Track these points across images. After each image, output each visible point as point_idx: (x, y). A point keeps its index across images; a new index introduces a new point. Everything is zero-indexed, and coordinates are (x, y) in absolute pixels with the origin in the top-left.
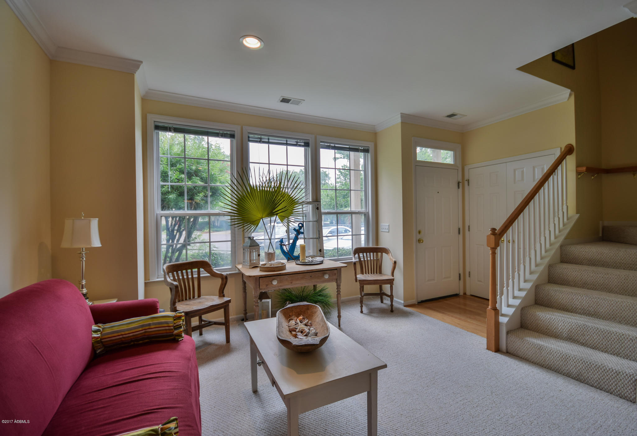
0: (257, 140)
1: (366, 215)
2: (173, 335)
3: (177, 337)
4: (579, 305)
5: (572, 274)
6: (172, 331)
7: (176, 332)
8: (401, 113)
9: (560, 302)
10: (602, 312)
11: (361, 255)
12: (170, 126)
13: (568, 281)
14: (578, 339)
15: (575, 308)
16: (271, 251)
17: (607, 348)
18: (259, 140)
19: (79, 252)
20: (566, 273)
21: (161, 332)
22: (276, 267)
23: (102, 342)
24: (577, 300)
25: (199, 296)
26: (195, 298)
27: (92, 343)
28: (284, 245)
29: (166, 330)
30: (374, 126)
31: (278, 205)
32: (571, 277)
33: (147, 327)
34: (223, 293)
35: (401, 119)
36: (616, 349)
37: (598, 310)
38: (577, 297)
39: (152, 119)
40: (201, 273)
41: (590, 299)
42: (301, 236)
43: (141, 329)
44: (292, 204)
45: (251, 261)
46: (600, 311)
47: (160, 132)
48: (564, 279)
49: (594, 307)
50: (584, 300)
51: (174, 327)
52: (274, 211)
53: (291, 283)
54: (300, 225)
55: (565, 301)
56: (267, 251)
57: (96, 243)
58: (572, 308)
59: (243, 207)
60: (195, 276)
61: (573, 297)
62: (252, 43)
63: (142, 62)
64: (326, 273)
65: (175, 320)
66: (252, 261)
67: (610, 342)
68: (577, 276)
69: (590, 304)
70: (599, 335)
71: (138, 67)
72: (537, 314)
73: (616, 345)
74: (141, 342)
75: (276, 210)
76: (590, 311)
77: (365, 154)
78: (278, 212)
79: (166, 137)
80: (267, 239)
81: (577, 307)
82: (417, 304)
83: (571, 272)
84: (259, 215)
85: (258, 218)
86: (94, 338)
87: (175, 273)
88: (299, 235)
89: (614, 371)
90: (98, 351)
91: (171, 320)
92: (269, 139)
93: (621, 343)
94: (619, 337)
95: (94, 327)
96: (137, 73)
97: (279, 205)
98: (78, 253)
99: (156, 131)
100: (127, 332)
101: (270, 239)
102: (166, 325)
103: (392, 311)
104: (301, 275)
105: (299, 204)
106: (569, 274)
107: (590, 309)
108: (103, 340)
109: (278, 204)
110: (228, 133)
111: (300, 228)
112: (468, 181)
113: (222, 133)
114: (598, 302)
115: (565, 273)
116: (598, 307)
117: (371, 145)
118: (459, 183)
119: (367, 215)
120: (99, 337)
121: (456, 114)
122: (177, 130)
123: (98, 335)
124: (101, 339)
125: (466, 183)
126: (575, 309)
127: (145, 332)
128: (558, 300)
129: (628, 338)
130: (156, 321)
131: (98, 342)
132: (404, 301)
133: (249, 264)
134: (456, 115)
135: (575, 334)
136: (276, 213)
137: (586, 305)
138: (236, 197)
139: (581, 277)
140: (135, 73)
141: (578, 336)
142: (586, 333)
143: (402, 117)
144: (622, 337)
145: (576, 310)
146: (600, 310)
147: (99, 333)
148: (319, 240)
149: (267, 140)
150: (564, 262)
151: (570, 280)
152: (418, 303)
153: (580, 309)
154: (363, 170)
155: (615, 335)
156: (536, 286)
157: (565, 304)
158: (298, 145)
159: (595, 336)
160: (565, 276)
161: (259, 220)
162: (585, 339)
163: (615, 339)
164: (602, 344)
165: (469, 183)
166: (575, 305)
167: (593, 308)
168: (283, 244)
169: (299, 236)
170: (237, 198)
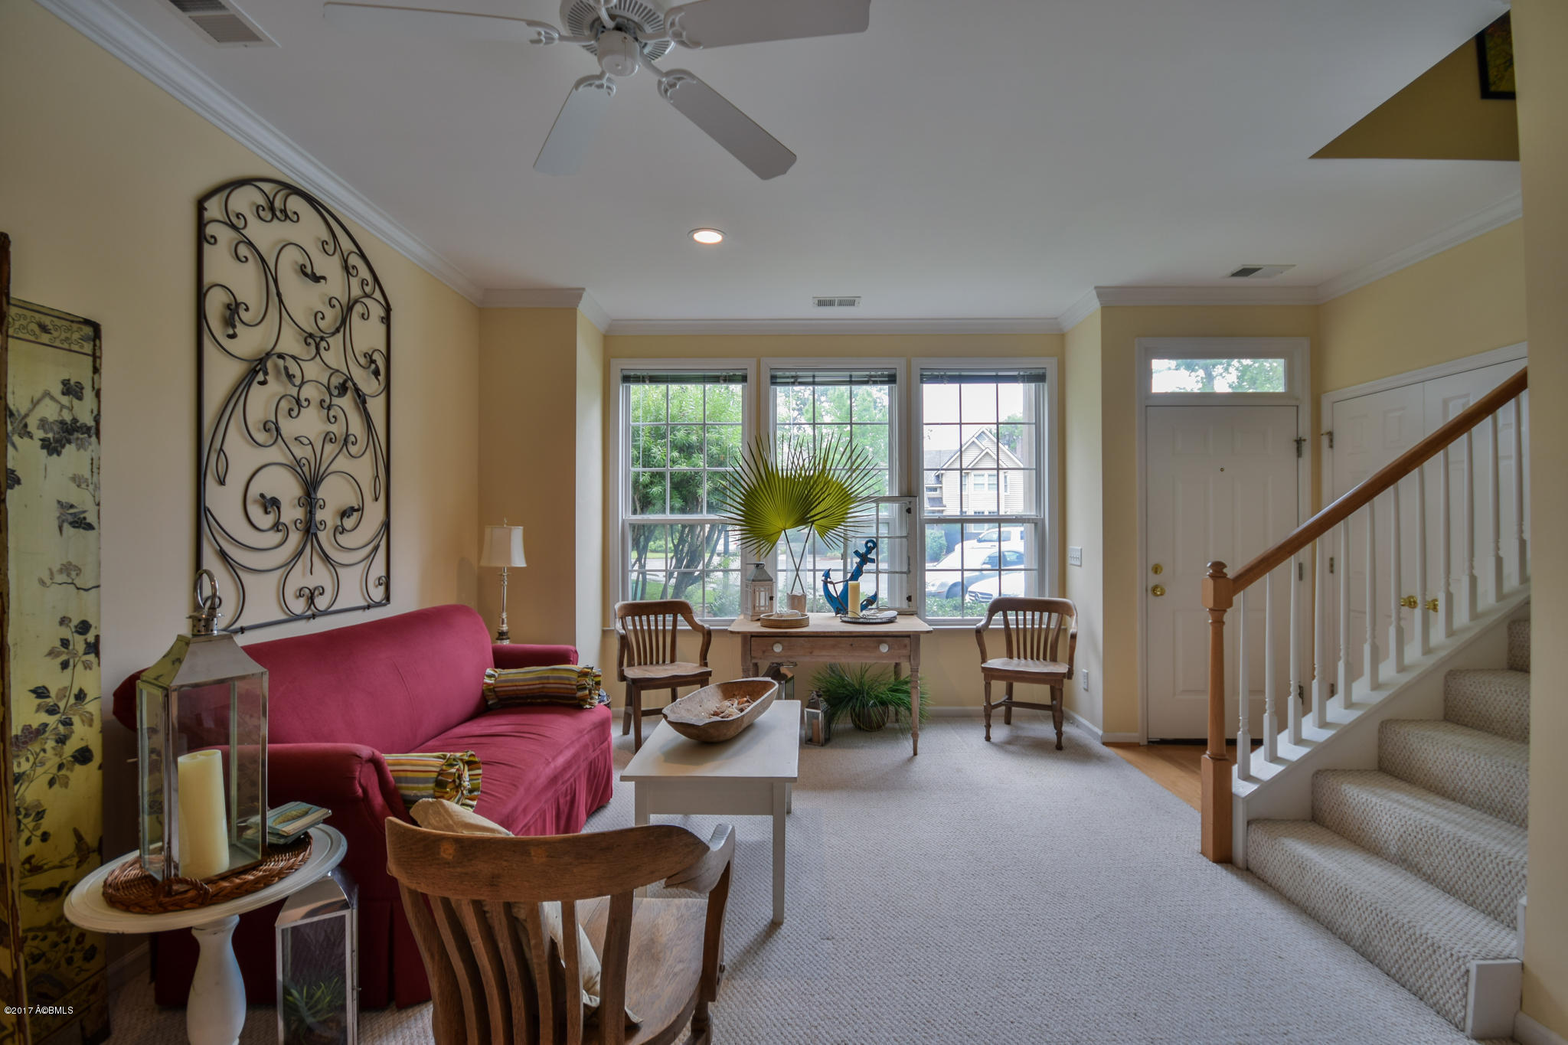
0: (788, 380)
1: (1037, 523)
2: (575, 698)
3: (582, 703)
4: (1469, 782)
5: (1498, 699)
6: (573, 692)
7: (580, 694)
8: (1096, 288)
9: (1430, 768)
10: (1520, 805)
11: (1011, 616)
12: (645, 373)
13: (1488, 719)
14: (1418, 863)
15: (1461, 789)
16: (798, 592)
17: (1474, 896)
18: (792, 380)
19: (500, 573)
20: (1484, 697)
21: (562, 691)
22: (784, 620)
23: (494, 691)
24: (1466, 767)
25: (673, 661)
26: (666, 662)
27: (483, 690)
28: (831, 583)
29: (567, 689)
30: (1056, 318)
31: (817, 502)
32: (1495, 708)
33: (546, 681)
34: (705, 658)
35: (1100, 301)
36: (1493, 901)
37: (1511, 800)
38: (1466, 759)
39: (619, 366)
40: (678, 623)
41: (1494, 768)
42: (869, 566)
43: (538, 682)
44: (844, 502)
45: (754, 607)
46: (1514, 802)
47: (631, 386)
48: (1480, 713)
49: (1503, 789)
50: (1480, 768)
51: (578, 686)
52: (808, 516)
53: (811, 653)
54: (870, 544)
55: (1440, 767)
56: (789, 592)
57: (519, 560)
58: (1455, 787)
59: (753, 509)
60: (669, 627)
61: (1457, 759)
62: (708, 237)
63: (584, 289)
64: (885, 642)
65: (579, 677)
66: (757, 609)
67: (1481, 878)
68: (1509, 707)
69: (1493, 782)
70: (1460, 858)
71: (580, 297)
72: (1343, 789)
73: (1493, 890)
74: (539, 701)
75: (812, 513)
76: (1494, 800)
77: (1039, 386)
78: (815, 518)
79: (639, 392)
80: (791, 571)
81: (1466, 786)
82: (1143, 746)
83: (1495, 695)
84: (780, 525)
85: (778, 530)
86: (486, 683)
87: (637, 618)
88: (866, 564)
89: (1429, 942)
90: (490, 702)
91: (575, 676)
92: (814, 377)
93: (1503, 886)
94: (1500, 867)
95: (489, 671)
96: (580, 305)
97: (819, 503)
98: (497, 572)
99: (625, 385)
100: (521, 683)
101: (797, 570)
102: (567, 682)
103: (1059, 747)
104: (831, 641)
105: (859, 501)
106: (1490, 698)
107: (1493, 796)
108: (496, 689)
109: (814, 502)
110: (737, 374)
111: (869, 550)
112: (1330, 434)
113: (726, 376)
114: (1512, 777)
115: (1482, 695)
116: (1511, 790)
117: (1050, 365)
118: (1299, 442)
119: (1040, 525)
120: (492, 684)
121: (1258, 267)
122: (654, 380)
123: (491, 682)
124: (494, 688)
125: (1325, 440)
126: (1461, 792)
127: (543, 688)
128: (1425, 762)
129: (1517, 873)
130: (556, 674)
131: (490, 690)
132: (1104, 731)
133: (751, 614)
134: (1259, 269)
135: (1412, 850)
136: (812, 519)
137: (1485, 784)
138: (746, 487)
139: (1519, 709)
140: (577, 306)
141: (1418, 853)
142: (1434, 850)
143: (1099, 295)
144: (1507, 868)
145: (1464, 794)
146: (1514, 799)
147: (493, 679)
148: (907, 577)
149: (811, 380)
150: (1516, 669)
151: (1493, 715)
152: (1149, 742)
153: (1471, 793)
154: (1034, 421)
155: (1492, 862)
156: (1382, 722)
157: (1440, 776)
158: (871, 382)
159: (1451, 860)
160: (1482, 705)
161: (780, 532)
162: (1432, 865)
163: (1491, 873)
164: (1466, 882)
165: (1331, 441)
166: (1460, 780)
167: (1499, 793)
168: (829, 580)
169: (865, 567)
170: (748, 489)
